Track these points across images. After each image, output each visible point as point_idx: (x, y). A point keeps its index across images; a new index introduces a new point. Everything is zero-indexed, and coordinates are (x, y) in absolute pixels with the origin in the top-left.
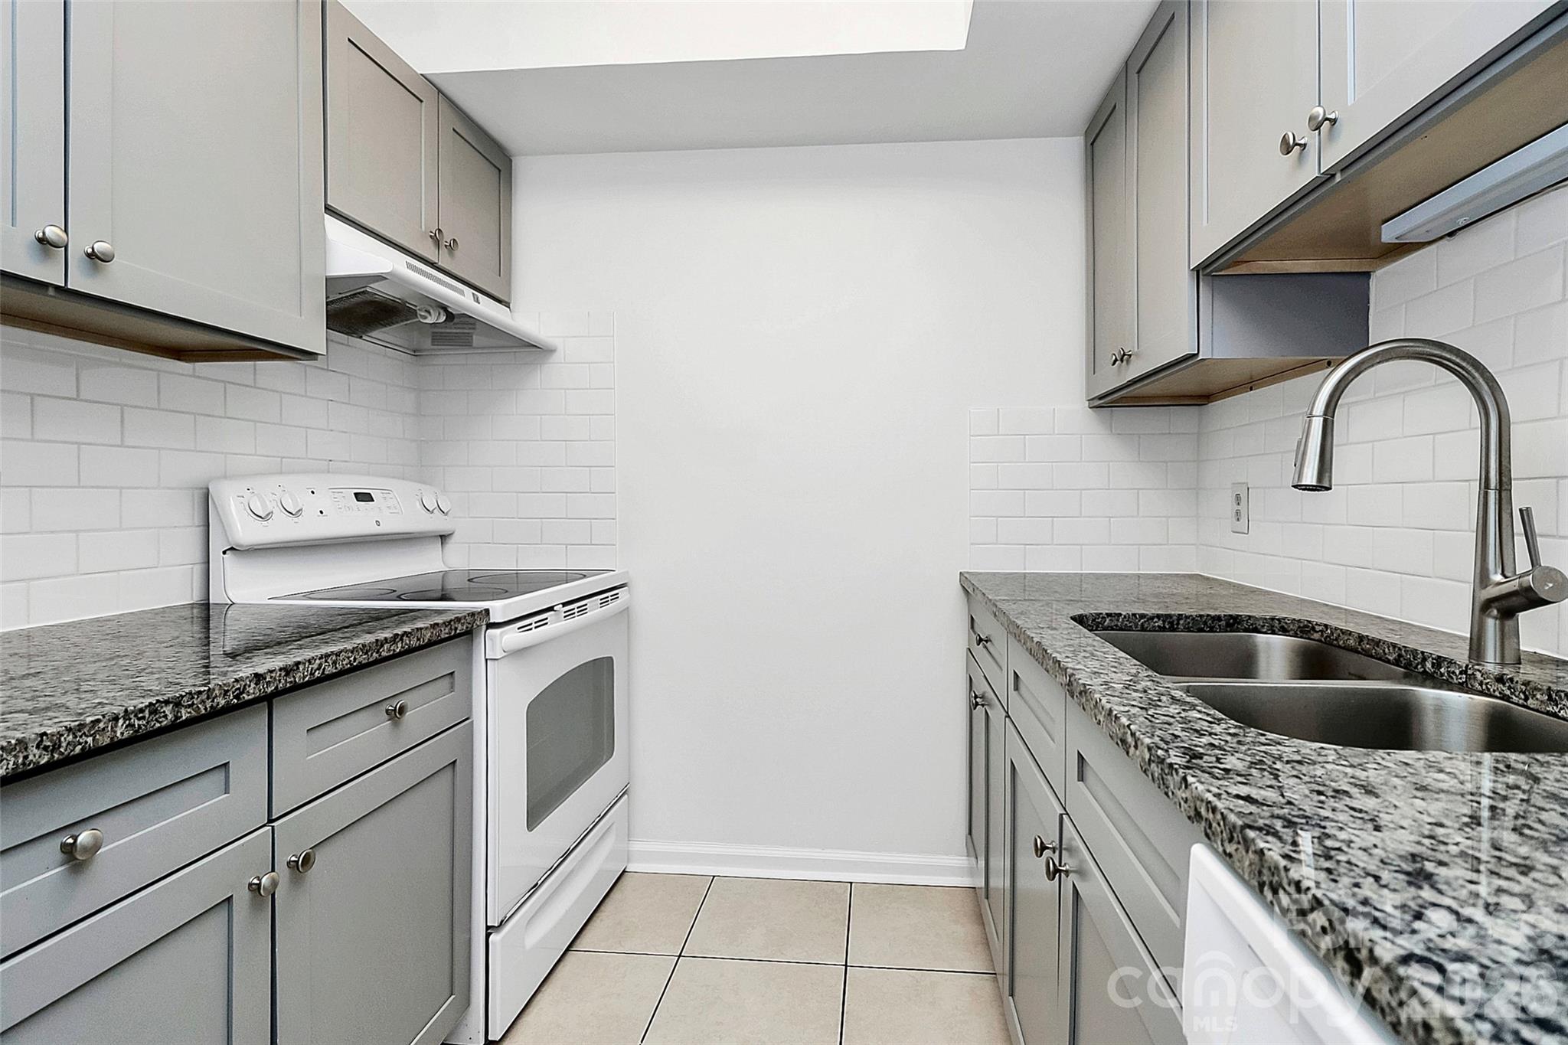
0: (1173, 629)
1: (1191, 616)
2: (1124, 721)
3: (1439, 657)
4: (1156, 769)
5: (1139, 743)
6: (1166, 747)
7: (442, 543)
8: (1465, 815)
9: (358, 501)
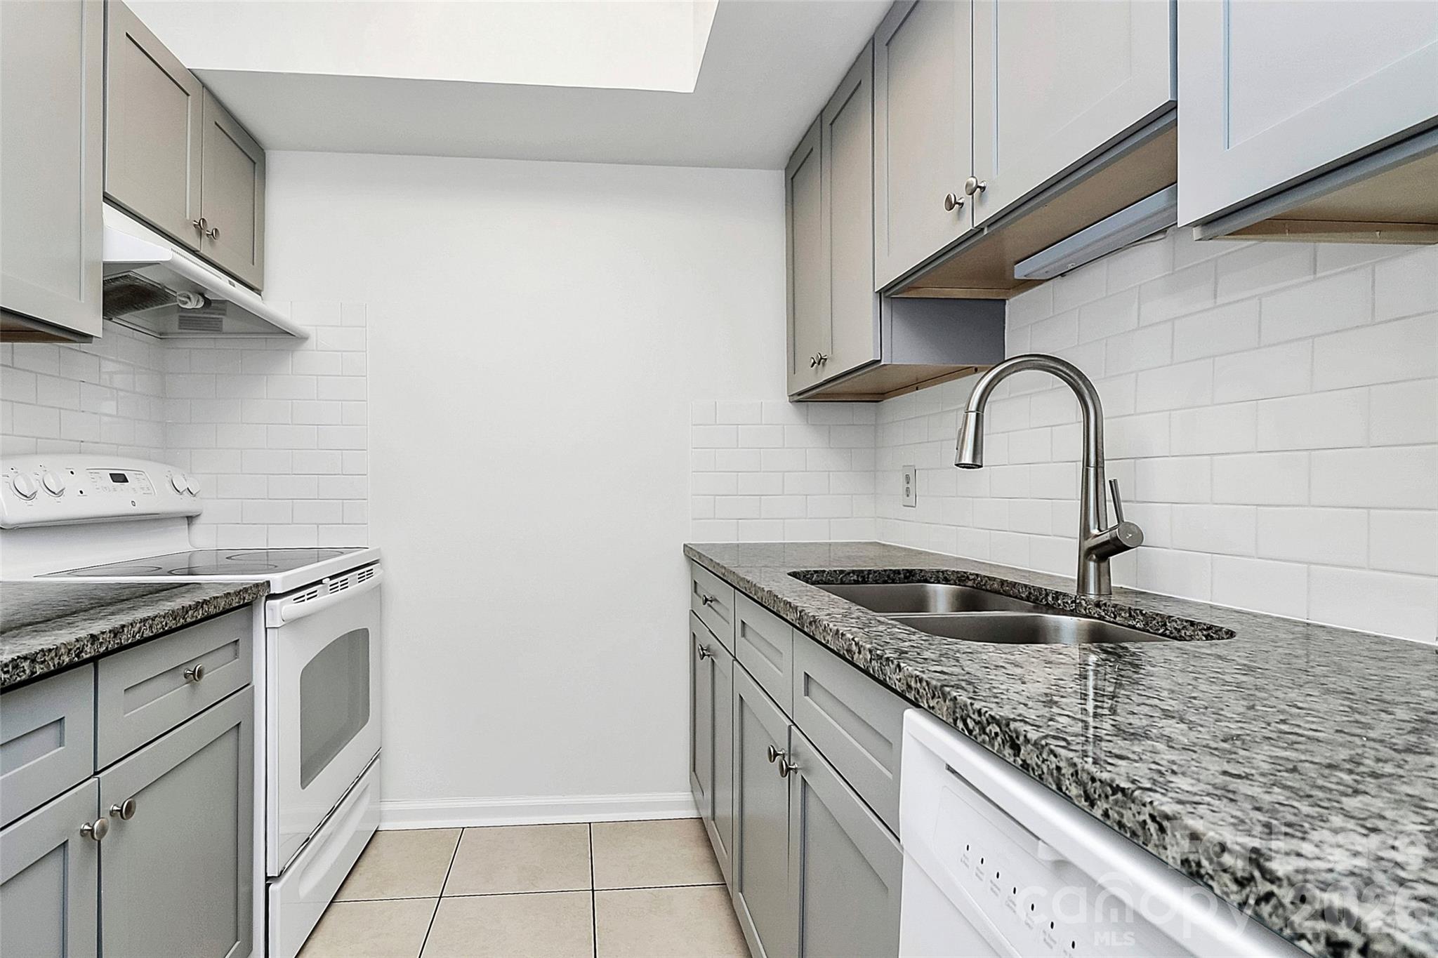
0: (864, 582)
1: (878, 571)
2: (849, 636)
3: (1057, 592)
4: (876, 664)
5: (862, 649)
6: (882, 649)
7: (189, 524)
8: (1076, 674)
9: (114, 481)
